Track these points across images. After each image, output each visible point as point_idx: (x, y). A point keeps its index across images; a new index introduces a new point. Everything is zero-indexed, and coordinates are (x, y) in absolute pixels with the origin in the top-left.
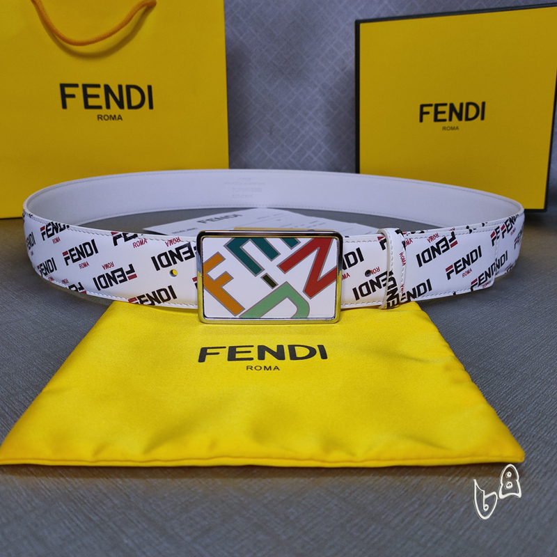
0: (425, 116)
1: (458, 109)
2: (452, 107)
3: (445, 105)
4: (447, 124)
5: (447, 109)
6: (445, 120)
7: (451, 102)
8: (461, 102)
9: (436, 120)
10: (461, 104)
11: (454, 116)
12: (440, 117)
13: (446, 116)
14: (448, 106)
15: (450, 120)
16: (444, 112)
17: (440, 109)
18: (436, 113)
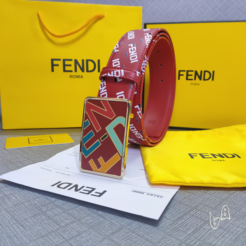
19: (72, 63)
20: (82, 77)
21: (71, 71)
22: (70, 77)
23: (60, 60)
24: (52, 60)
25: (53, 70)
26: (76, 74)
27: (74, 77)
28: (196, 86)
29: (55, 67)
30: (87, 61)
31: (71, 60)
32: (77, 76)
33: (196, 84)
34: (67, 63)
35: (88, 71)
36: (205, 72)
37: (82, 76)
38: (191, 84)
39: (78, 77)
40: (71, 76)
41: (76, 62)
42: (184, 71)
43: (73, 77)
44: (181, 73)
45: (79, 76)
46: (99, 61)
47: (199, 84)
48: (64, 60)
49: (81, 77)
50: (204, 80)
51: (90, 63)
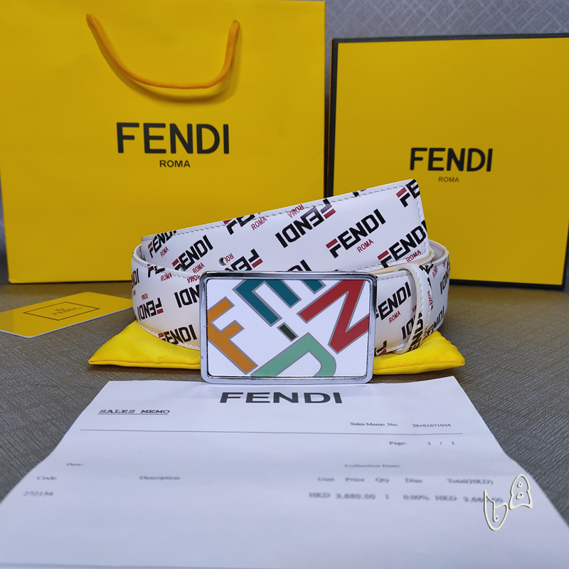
0: (416, 163)
1: (458, 156)
2: (451, 154)
3: (443, 150)
4: (445, 173)
5: (444, 155)
6: (442, 169)
7: (450, 147)
8: (463, 147)
9: (431, 168)
10: (463, 151)
11: (453, 164)
12: (436, 164)
13: (444, 164)
14: (447, 151)
15: (449, 169)
16: (441, 159)
17: (436, 154)
18: (432, 159)
19: (166, 132)
20: (187, 164)
21: (163, 151)
22: (161, 164)
23: (137, 125)
24: (120, 126)
25: (121, 150)
26: (174, 157)
27: (170, 164)
28: (452, 183)
29: (125, 142)
30: (200, 127)
31: (163, 126)
32: (176, 161)
33: (451, 180)
34: (153, 132)
35: (200, 151)
36: (471, 151)
37: (187, 161)
38: (440, 179)
39: (179, 166)
40: (163, 162)
41: (174, 129)
42: (425, 149)
43: (166, 164)
44: (418, 154)
45: (181, 162)
46: (226, 128)
47: (457, 179)
48: (147, 126)
49: (185, 165)
50: (470, 169)
51: (205, 132)
